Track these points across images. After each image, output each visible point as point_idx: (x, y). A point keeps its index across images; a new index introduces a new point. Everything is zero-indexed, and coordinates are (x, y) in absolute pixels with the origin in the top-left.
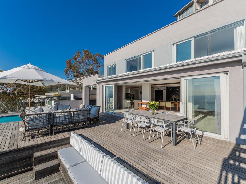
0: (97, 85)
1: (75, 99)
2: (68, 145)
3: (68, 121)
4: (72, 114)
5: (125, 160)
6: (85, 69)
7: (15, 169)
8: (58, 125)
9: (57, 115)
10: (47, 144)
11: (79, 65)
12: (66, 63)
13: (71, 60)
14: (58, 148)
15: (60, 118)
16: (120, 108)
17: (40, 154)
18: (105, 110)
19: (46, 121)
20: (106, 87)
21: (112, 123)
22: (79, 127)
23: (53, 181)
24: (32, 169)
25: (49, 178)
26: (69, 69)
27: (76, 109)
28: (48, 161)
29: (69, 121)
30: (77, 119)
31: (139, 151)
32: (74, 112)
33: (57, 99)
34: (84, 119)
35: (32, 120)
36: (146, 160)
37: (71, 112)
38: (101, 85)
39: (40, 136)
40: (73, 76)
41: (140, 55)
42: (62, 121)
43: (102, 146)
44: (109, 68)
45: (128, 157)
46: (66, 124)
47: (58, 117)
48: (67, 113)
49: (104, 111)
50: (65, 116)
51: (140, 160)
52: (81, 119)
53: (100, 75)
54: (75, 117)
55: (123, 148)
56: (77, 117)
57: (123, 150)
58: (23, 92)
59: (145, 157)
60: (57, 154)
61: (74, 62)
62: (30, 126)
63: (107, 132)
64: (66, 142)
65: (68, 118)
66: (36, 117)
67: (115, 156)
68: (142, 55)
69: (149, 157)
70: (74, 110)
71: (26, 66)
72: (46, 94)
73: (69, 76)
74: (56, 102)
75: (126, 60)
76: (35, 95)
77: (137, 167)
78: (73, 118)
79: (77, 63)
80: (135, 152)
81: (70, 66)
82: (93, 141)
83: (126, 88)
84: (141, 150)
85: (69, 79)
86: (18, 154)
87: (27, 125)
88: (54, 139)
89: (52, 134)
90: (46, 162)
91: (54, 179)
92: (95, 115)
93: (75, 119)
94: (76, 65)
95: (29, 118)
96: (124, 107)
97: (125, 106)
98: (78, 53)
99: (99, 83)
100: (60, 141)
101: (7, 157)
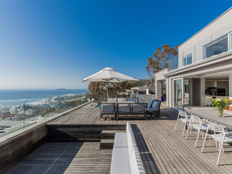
0: (167, 79)
1: (150, 93)
2: (125, 131)
3: (127, 111)
4: (131, 106)
5: (155, 159)
6: (165, 64)
7: (93, 137)
8: (121, 114)
9: (120, 105)
10: (110, 126)
11: (158, 61)
12: (148, 61)
13: (151, 57)
14: (117, 131)
15: (122, 108)
16: (196, 105)
17: (105, 132)
18: (175, 105)
19: (112, 109)
20: (175, 81)
21: (172, 120)
22: (137, 118)
23: (109, 154)
24: (100, 141)
25: (107, 151)
26: (150, 66)
27: (135, 102)
28: (109, 139)
29: (129, 111)
30: (135, 110)
31: (178, 157)
32: (132, 104)
33: (134, 93)
34: (142, 111)
35: (104, 107)
36: (179, 168)
37: (130, 104)
38: (170, 78)
39: (110, 119)
40: (153, 72)
41: (227, 35)
42: (123, 111)
43: (145, 139)
44: (185, 59)
45: (159, 157)
46: (126, 113)
47: (120, 107)
48: (127, 104)
49: (174, 107)
50: (125, 106)
51: (171, 165)
52: (139, 111)
53: (169, 69)
54: (133, 109)
55: (163, 147)
56: (135, 109)
57: (161, 149)
58: (119, 88)
59: (181, 165)
60: (115, 135)
61: (154, 59)
62: (103, 111)
63: (159, 128)
64: (123, 128)
65: (128, 108)
66: (107, 105)
67: (148, 151)
68: (229, 34)
69: (187, 167)
70: (134, 102)
71: (104, 69)
72: (132, 88)
73: (150, 73)
74: (133, 95)
75: (205, 46)
76: (125, 90)
77: (161, 170)
78: (132, 109)
79: (158, 59)
80: (173, 155)
81: (151, 63)
82: (140, 132)
83: (205, 81)
84: (182, 156)
85: (150, 74)
86: (94, 128)
87: (102, 110)
88: (115, 124)
89: (116, 120)
90: (108, 139)
91: (110, 153)
92: (156, 109)
93: (133, 110)
94: (156, 61)
95: (103, 105)
96: (202, 104)
97: (205, 103)
98: (159, 49)
99: (168, 77)
100: (119, 126)
101: (89, 128)
